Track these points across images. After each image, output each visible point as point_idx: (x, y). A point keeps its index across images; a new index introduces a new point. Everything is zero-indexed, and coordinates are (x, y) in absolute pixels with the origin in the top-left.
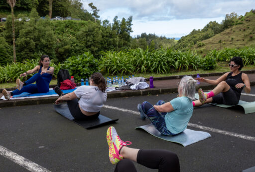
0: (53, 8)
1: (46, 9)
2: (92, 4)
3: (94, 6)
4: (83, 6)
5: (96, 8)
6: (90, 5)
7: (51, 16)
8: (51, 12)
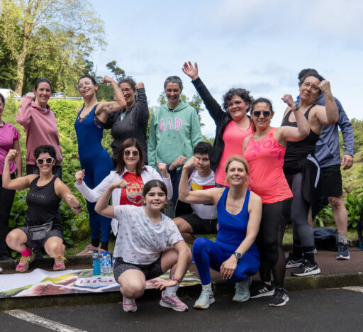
0: (26, 75)
1: (11, 77)
2: (114, 63)
3: (118, 69)
4: (94, 69)
5: (122, 72)
6: (111, 65)
7: (20, 91)
8: (21, 82)
